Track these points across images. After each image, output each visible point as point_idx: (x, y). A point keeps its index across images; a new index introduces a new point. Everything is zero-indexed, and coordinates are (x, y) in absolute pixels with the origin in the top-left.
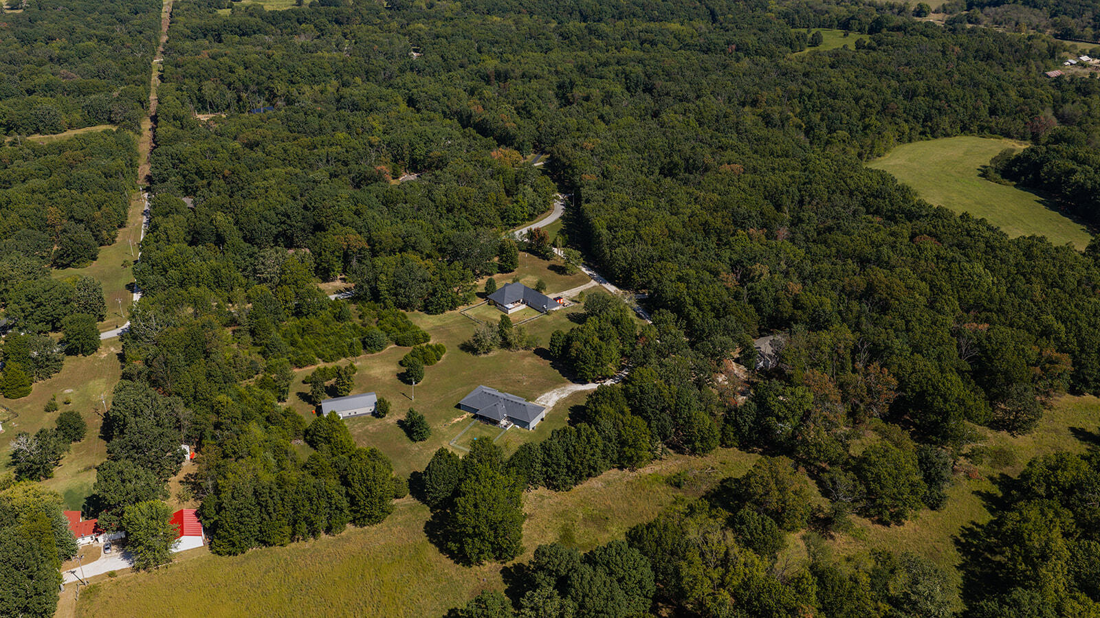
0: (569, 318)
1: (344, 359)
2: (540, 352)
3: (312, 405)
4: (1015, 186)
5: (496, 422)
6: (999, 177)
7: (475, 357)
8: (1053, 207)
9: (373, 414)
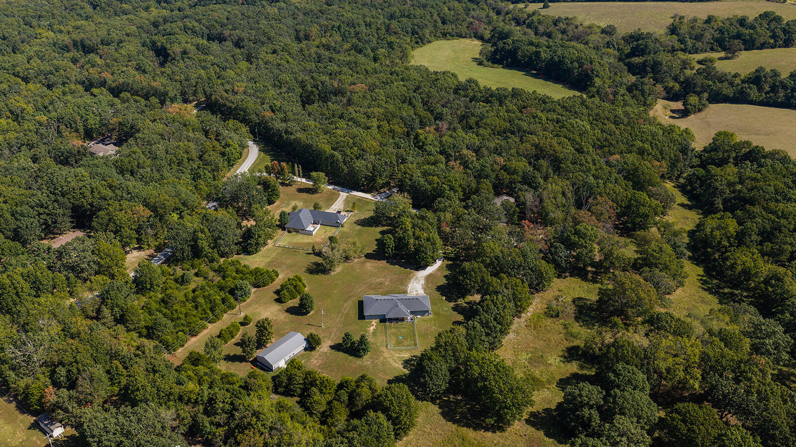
0: (359, 225)
1: (225, 315)
2: (369, 256)
3: (244, 363)
4: (503, 67)
5: (402, 320)
6: (490, 63)
7: (327, 276)
8: (535, 76)
9: (306, 349)
